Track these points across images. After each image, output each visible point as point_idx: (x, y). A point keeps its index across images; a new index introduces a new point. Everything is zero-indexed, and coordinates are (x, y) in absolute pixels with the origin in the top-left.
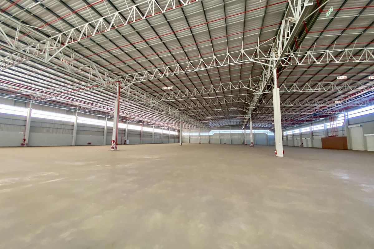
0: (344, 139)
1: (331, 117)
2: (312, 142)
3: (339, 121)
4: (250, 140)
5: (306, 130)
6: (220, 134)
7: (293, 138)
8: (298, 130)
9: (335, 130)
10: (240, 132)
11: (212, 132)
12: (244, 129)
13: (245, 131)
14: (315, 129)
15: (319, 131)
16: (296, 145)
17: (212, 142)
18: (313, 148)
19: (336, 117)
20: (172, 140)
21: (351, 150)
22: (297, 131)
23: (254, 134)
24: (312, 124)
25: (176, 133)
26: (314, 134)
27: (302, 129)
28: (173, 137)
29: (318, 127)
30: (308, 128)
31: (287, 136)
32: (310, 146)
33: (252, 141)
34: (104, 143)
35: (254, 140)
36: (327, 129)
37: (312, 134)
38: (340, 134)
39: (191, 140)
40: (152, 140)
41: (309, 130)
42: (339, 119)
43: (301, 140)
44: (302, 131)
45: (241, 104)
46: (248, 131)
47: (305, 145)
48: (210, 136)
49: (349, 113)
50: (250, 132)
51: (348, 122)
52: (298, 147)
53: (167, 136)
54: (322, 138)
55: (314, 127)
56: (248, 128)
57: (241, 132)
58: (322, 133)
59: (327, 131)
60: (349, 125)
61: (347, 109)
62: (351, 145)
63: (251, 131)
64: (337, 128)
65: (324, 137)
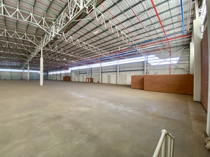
0: (70, 77)
1: (67, 69)
2: (60, 78)
3: (69, 71)
4: (27, 77)
5: (58, 72)
7: (53, 76)
8: (56, 72)
9: (68, 73)
10: (19, 71)
12: (23, 69)
13: (24, 71)
14: (62, 73)
15: (63, 74)
16: (54, 79)
18: (60, 80)
21: (72, 81)
22: (55, 73)
23: (30, 73)
24: (61, 70)
26: (61, 75)
27: (57, 72)
29: (63, 72)
30: (59, 72)
31: (50, 75)
32: (59, 80)
33: (28, 78)
35: (30, 77)
37: (61, 74)
38: (69, 75)
41: (59, 73)
42: (69, 70)
43: (56, 77)
44: (57, 73)
46: (26, 71)
47: (58, 80)
49: (72, 68)
50: (27, 72)
51: (72, 71)
52: (55, 80)
54: (64, 77)
55: (62, 71)
56: (27, 69)
57: (21, 71)
59: (65, 74)
60: (72, 72)
61: (72, 67)
63: (29, 71)
65: (64, 76)
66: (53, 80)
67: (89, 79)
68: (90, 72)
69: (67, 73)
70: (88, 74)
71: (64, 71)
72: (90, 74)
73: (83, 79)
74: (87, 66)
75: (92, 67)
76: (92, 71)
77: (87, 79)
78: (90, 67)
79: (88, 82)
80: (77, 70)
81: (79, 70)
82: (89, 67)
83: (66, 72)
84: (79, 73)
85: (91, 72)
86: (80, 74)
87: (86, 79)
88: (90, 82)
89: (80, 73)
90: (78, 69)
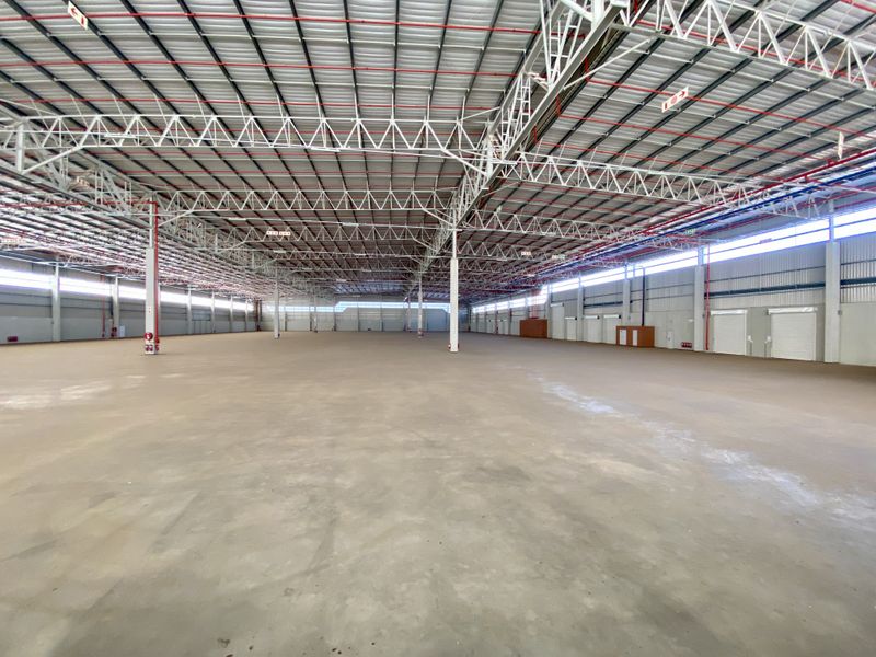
0: (544, 322)
1: (535, 292)
2: (510, 326)
3: (541, 299)
4: (417, 323)
5: (503, 306)
6: (359, 310)
7: (486, 319)
8: (493, 305)
9: (537, 308)
10: (399, 307)
11: (341, 306)
12: (407, 301)
13: (409, 305)
14: (514, 306)
15: (519, 310)
16: (488, 331)
17: (341, 327)
18: (510, 335)
19: (540, 290)
20: (239, 325)
21: (551, 339)
22: (491, 308)
23: (425, 311)
24: (511, 297)
25: (248, 308)
26: (513, 314)
27: (498, 304)
28: (241, 316)
29: (518, 303)
30: (506, 303)
31: (478, 315)
32: (507, 333)
33: (420, 327)
34: (57, 337)
35: (423, 322)
36: (528, 308)
37: (511, 312)
38: (541, 316)
39: (289, 323)
40: (187, 325)
41: (507, 307)
42: (542, 292)
43: (496, 322)
44: (498, 309)
45: (409, 247)
46: (414, 305)
47: (500, 332)
48: (336, 314)
49: (555, 285)
50: (418, 307)
51: (552, 299)
52: (491, 334)
53: (227, 316)
54: (521, 321)
55: (515, 301)
56: (415, 299)
57: (402, 307)
58: (522, 313)
59: (528, 310)
60: (552, 302)
61: (552, 280)
62: (551, 333)
64: (538, 306)
65: (523, 318)
66: (485, 333)
67: (629, 330)
68: (638, 295)
69: (532, 306)
70: (624, 309)
71: (523, 300)
72: (638, 306)
73: (603, 332)
74: (622, 269)
75: (648, 272)
76: (651, 294)
77: (623, 334)
78: (639, 273)
79: (629, 344)
80: (574, 292)
81: (584, 289)
82: (630, 275)
83: (530, 304)
84: (585, 302)
85: (644, 299)
86: (587, 310)
87: (618, 329)
88: (635, 343)
89: (585, 306)
90: (576, 286)
